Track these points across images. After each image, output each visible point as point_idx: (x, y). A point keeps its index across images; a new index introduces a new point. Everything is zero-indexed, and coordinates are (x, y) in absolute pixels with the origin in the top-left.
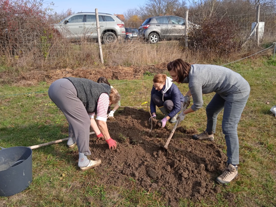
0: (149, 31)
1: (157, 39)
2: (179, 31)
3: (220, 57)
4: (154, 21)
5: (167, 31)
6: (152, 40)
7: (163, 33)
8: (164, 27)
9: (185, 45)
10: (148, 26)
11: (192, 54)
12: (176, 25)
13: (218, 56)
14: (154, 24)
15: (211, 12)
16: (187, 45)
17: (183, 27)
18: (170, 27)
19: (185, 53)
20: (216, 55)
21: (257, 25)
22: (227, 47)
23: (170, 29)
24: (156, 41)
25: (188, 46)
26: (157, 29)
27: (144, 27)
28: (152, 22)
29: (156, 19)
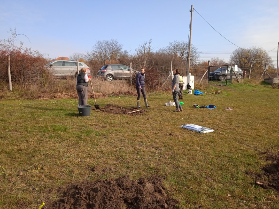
0: (106, 74)
1: (111, 78)
2: (126, 74)
3: (150, 89)
4: (109, 67)
5: (118, 74)
6: (109, 79)
7: (116, 75)
8: (116, 71)
9: (130, 83)
10: (105, 70)
11: (134, 87)
12: (124, 71)
13: (149, 89)
14: (110, 69)
15: (145, 64)
16: (131, 82)
17: (129, 72)
18: (120, 71)
19: (130, 87)
20: (148, 88)
21: (171, 73)
22: (154, 84)
23: (120, 73)
24: (111, 80)
25: (133, 83)
26: (112, 72)
27: (103, 71)
28: (108, 68)
29: (111, 66)
